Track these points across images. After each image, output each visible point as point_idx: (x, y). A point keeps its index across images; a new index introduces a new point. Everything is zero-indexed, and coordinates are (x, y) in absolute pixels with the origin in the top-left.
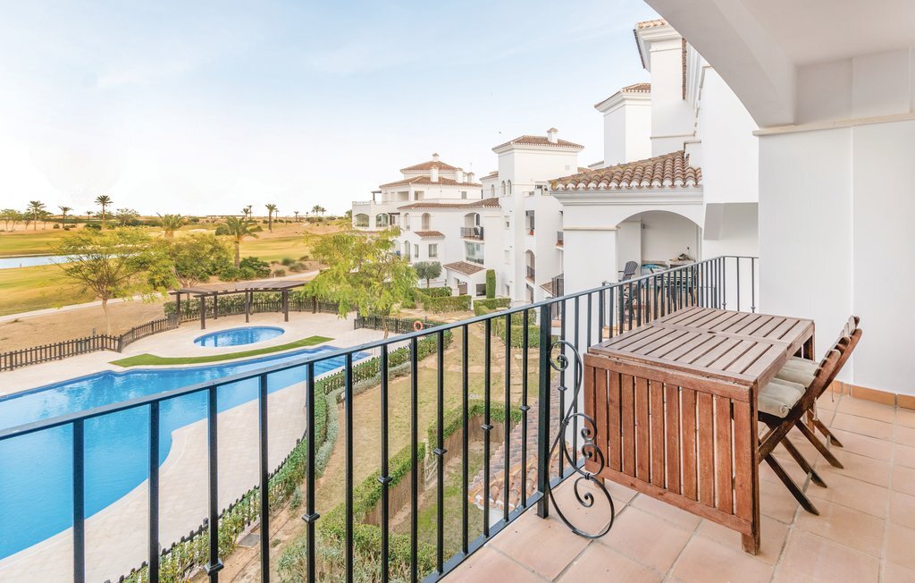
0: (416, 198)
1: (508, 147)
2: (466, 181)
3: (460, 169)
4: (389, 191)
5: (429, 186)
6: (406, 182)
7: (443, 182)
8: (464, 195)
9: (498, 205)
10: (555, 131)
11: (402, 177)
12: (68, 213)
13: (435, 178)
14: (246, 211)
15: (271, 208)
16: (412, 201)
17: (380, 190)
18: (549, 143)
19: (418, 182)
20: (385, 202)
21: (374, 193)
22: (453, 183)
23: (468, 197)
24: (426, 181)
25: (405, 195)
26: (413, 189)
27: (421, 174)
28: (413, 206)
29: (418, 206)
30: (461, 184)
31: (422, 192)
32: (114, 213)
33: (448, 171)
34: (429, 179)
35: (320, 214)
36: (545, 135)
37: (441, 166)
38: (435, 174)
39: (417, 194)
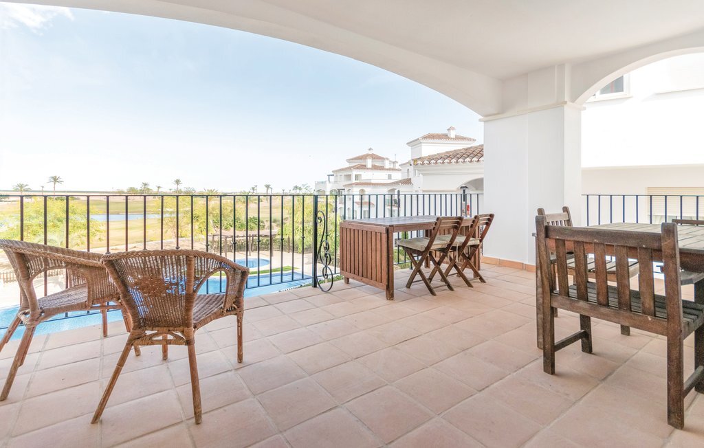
0: (356, 179)
1: (418, 142)
2: (392, 166)
3: (387, 159)
4: (339, 175)
5: (365, 171)
6: (350, 168)
7: (375, 168)
8: (390, 177)
9: (411, 183)
10: (453, 129)
11: (347, 165)
12: (160, 190)
13: (369, 166)
14: (253, 189)
15: (268, 187)
16: (354, 181)
17: (332, 173)
18: (449, 138)
19: (358, 168)
20: (336, 182)
21: (329, 176)
22: (382, 168)
23: (393, 178)
24: (364, 167)
25: (349, 177)
26: (354, 172)
27: (359, 162)
28: (354, 184)
29: (357, 184)
30: (387, 169)
31: (361, 175)
32: (183, 190)
33: (379, 160)
34: (365, 166)
35: (298, 191)
36: (446, 132)
37: (374, 157)
38: (369, 163)
39: (357, 177)
